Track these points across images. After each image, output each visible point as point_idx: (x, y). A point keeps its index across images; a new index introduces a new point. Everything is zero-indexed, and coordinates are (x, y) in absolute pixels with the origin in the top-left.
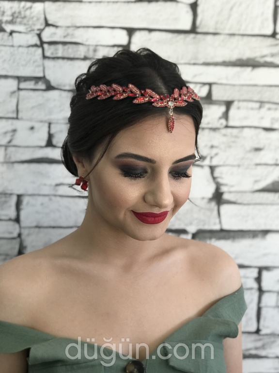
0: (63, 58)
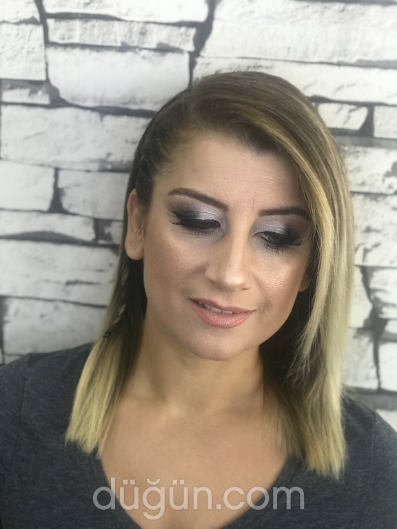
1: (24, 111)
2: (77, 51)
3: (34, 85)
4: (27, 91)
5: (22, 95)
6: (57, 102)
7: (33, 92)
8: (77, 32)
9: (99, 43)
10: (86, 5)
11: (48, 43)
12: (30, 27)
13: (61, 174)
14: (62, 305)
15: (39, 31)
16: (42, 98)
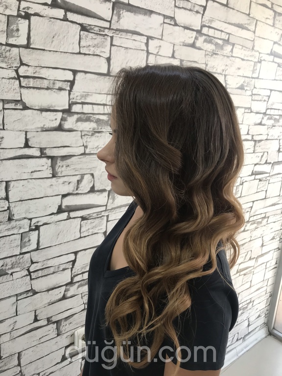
0: (34, 88)
1: (13, 111)
2: (32, 89)
3: (16, 102)
4: (14, 104)
5: (12, 106)
6: (25, 108)
7: (16, 104)
8: (32, 83)
9: (39, 87)
10: (34, 73)
11: (21, 86)
12: (14, 80)
13: (28, 133)
14: (30, 180)
15: (17, 82)
16: (20, 106)
